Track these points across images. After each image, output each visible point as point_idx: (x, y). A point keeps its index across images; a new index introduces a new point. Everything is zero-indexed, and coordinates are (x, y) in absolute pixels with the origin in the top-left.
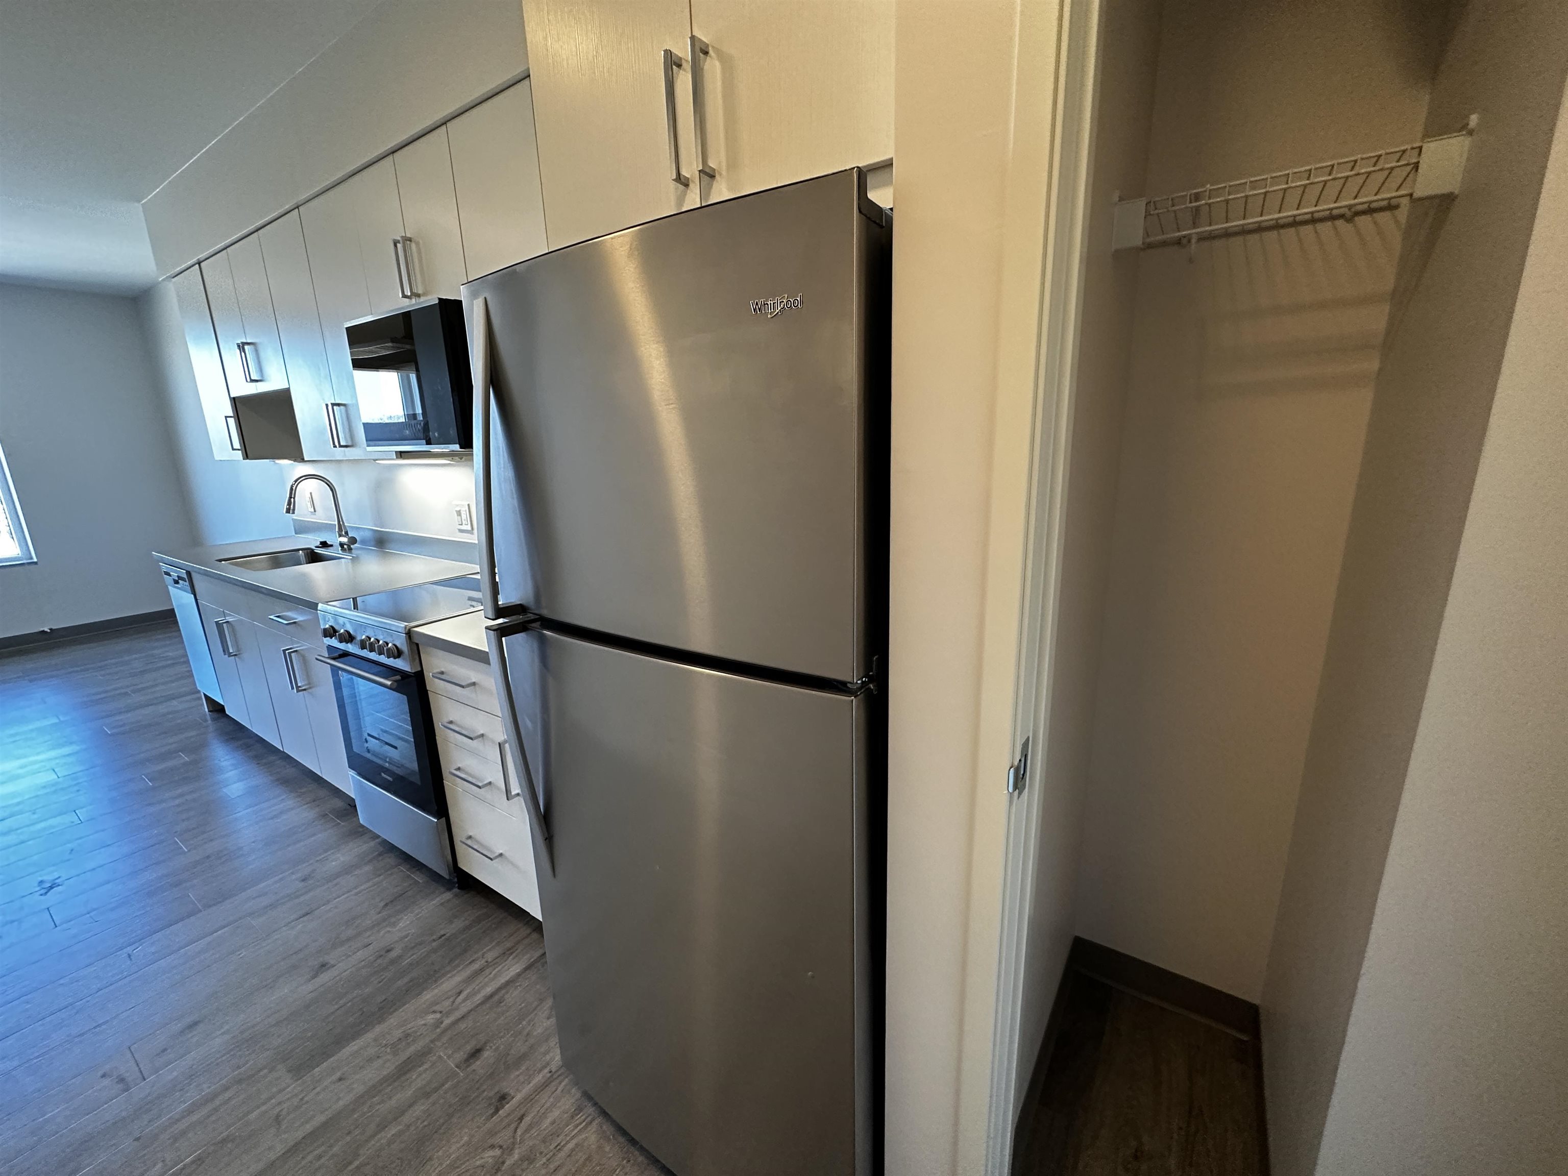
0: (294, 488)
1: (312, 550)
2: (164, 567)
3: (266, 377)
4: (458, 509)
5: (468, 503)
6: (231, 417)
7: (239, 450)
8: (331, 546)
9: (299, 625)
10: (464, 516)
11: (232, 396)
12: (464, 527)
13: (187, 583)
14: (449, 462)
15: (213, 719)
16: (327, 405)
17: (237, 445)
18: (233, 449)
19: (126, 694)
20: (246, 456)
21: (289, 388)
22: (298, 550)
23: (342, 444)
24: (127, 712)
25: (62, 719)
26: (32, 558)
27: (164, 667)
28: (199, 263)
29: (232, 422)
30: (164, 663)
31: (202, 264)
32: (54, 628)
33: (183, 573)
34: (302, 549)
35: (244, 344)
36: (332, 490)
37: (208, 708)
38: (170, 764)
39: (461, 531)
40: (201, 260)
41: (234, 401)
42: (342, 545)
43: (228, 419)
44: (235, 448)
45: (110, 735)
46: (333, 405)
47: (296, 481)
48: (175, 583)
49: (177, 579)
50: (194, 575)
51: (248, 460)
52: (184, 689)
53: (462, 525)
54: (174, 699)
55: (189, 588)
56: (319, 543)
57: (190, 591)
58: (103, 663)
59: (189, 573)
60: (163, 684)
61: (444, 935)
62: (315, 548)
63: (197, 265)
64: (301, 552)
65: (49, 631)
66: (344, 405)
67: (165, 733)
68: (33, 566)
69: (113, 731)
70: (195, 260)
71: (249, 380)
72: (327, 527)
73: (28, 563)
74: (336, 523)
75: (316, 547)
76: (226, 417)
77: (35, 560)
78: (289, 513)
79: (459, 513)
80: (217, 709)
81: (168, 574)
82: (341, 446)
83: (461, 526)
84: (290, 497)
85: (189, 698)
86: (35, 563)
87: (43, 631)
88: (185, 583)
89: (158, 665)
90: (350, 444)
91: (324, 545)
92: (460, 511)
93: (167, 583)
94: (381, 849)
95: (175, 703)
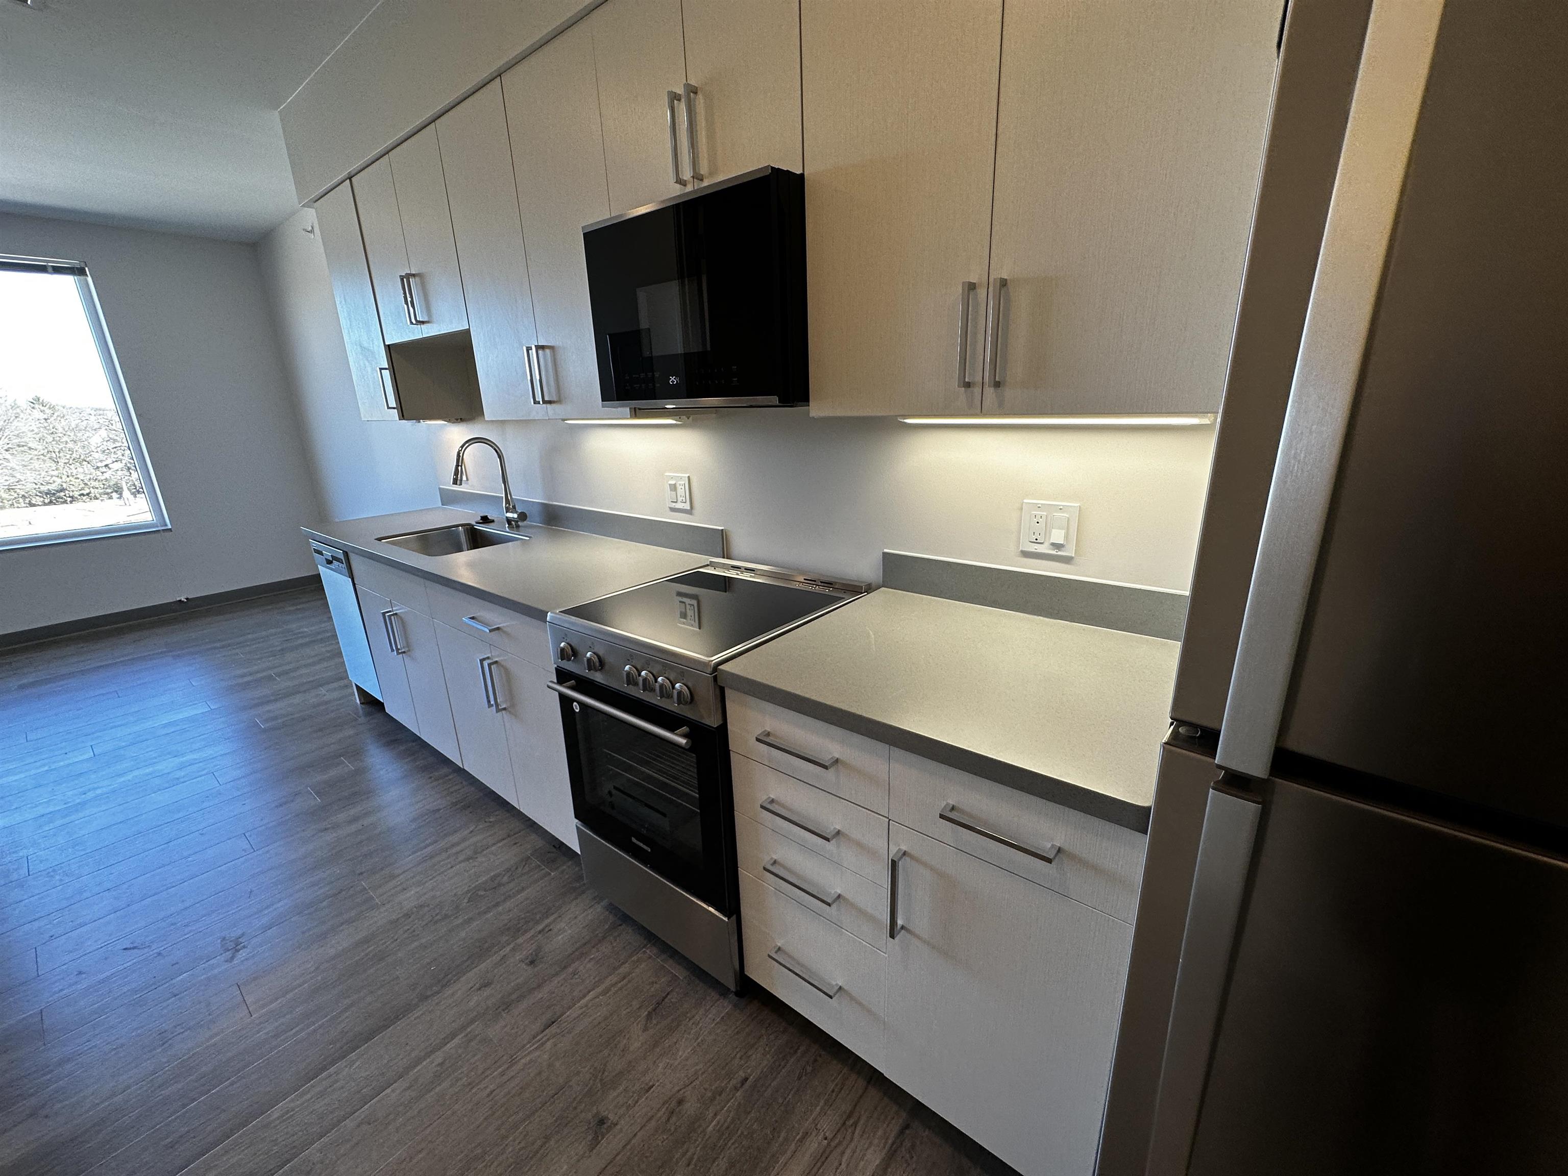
0: (461, 455)
1: (473, 526)
2: (315, 544)
3: (434, 317)
4: (673, 482)
5: (688, 475)
6: (386, 369)
7: (394, 408)
8: (493, 521)
9: (504, 632)
10: (681, 491)
11: (387, 343)
12: (679, 506)
13: (344, 565)
14: (673, 422)
15: (367, 714)
16: (529, 349)
17: (393, 403)
18: (389, 408)
19: (270, 678)
20: (402, 416)
21: (469, 329)
22: (457, 526)
23: (546, 399)
24: (276, 700)
25: (212, 707)
26: (166, 525)
27: (302, 645)
28: (350, 178)
29: (386, 373)
30: (300, 641)
31: (353, 179)
32: (190, 597)
33: (340, 554)
34: (462, 525)
35: (408, 276)
36: (499, 457)
37: (360, 700)
38: (333, 773)
39: (673, 510)
40: (352, 174)
41: (389, 348)
42: (509, 521)
43: (382, 371)
44: (390, 406)
45: (265, 731)
46: (538, 348)
47: (462, 447)
48: (327, 564)
49: (331, 559)
50: (352, 557)
51: (403, 421)
52: (329, 674)
53: (676, 502)
54: (321, 686)
55: (346, 571)
56: (480, 518)
57: (348, 575)
58: (241, 639)
59: (346, 554)
60: (305, 666)
61: (746, 1079)
62: (475, 524)
63: (348, 180)
64: (460, 527)
65: (185, 600)
66: (551, 348)
67: (321, 730)
68: (167, 534)
69: (268, 725)
70: (345, 174)
71: (414, 322)
72: (496, 500)
73: (163, 530)
74: (504, 495)
75: (477, 523)
76: (381, 369)
77: (170, 527)
78: (457, 484)
79: (674, 488)
80: (373, 704)
81: (320, 553)
82: (545, 402)
83: (674, 504)
84: (457, 466)
85: (335, 685)
86: (170, 530)
87: (180, 601)
88: (341, 565)
89: (296, 643)
90: (555, 399)
91: (485, 520)
92: (675, 485)
93: (316, 562)
94: (612, 918)
95: (323, 690)
